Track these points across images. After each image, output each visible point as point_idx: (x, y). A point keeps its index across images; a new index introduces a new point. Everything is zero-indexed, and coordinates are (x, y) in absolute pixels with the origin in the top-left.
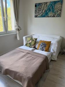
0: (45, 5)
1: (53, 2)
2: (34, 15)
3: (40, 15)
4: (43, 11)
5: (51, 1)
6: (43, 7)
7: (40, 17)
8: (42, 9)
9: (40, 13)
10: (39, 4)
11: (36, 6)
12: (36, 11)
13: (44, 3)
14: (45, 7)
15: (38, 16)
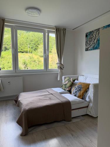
0: (97, 33)
1: (106, 26)
2: (85, 48)
3: (91, 47)
4: (95, 41)
5: (104, 26)
6: (94, 36)
7: (92, 50)
8: (94, 38)
9: (92, 45)
10: (91, 32)
11: (86, 36)
12: (86, 42)
13: (96, 30)
14: (97, 35)
15: (89, 48)
